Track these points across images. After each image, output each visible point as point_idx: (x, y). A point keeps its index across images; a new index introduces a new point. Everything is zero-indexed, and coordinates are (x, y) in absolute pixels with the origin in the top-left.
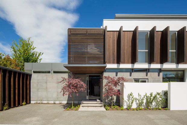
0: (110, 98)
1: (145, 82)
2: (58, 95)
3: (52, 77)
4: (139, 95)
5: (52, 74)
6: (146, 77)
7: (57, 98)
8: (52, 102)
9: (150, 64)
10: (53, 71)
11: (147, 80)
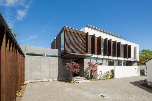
0: (87, 74)
1: (101, 65)
2: (50, 74)
3: (45, 60)
4: (104, 72)
5: (45, 57)
6: (102, 63)
7: (50, 77)
8: (47, 80)
9: (104, 56)
10: (45, 54)
11: (102, 64)
